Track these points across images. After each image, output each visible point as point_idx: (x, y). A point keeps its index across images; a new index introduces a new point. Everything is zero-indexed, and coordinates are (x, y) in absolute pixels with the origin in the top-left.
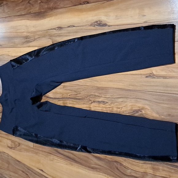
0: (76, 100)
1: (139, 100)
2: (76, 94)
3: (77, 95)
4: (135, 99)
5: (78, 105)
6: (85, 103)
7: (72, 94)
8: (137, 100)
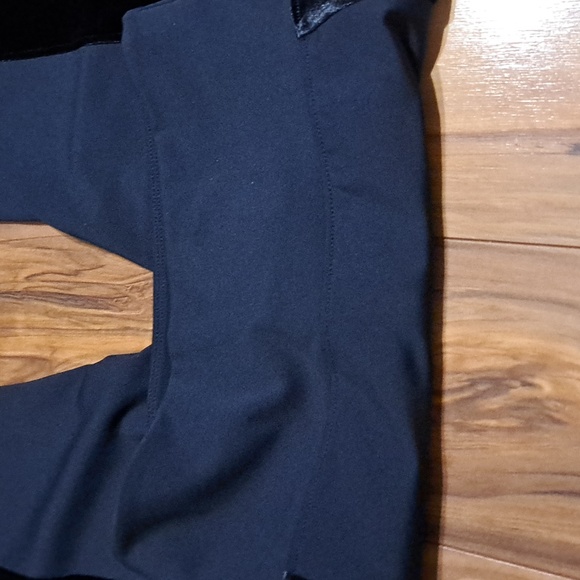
0: (71, 309)
1: (512, 307)
2: (73, 267)
3: (77, 273)
4: (487, 302)
5: (85, 339)
6: (132, 324)
7: (46, 268)
8: (497, 302)
